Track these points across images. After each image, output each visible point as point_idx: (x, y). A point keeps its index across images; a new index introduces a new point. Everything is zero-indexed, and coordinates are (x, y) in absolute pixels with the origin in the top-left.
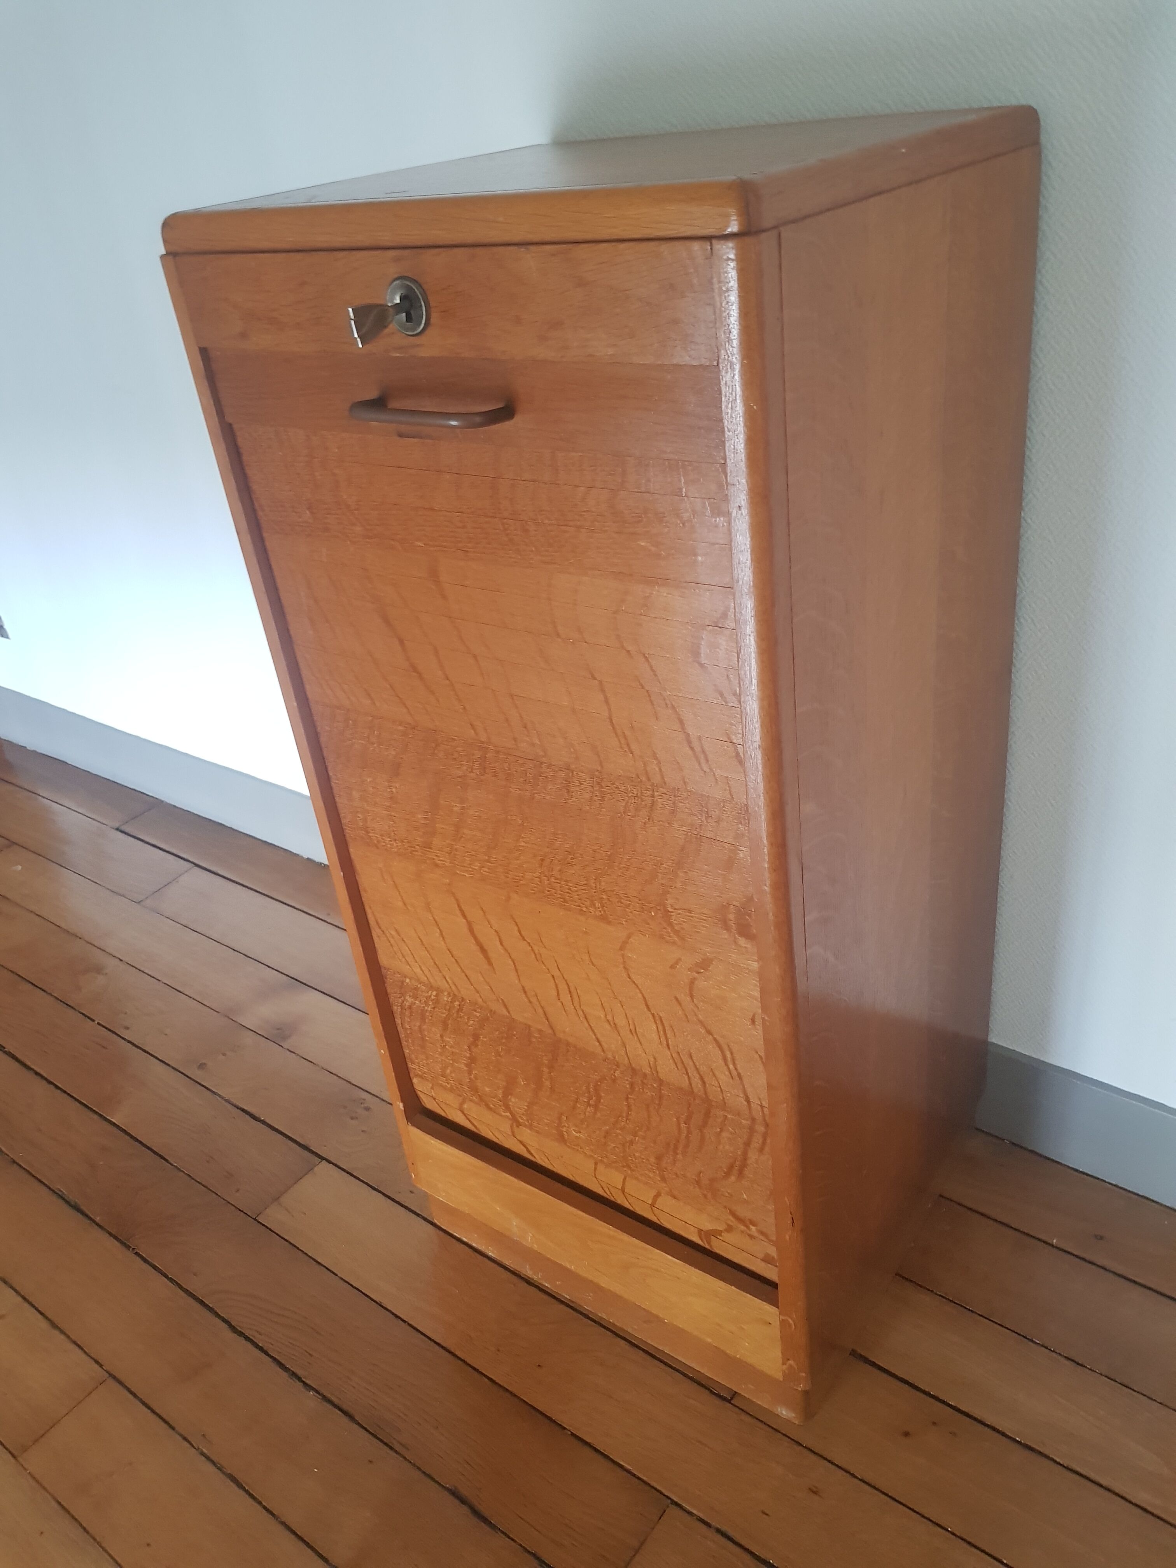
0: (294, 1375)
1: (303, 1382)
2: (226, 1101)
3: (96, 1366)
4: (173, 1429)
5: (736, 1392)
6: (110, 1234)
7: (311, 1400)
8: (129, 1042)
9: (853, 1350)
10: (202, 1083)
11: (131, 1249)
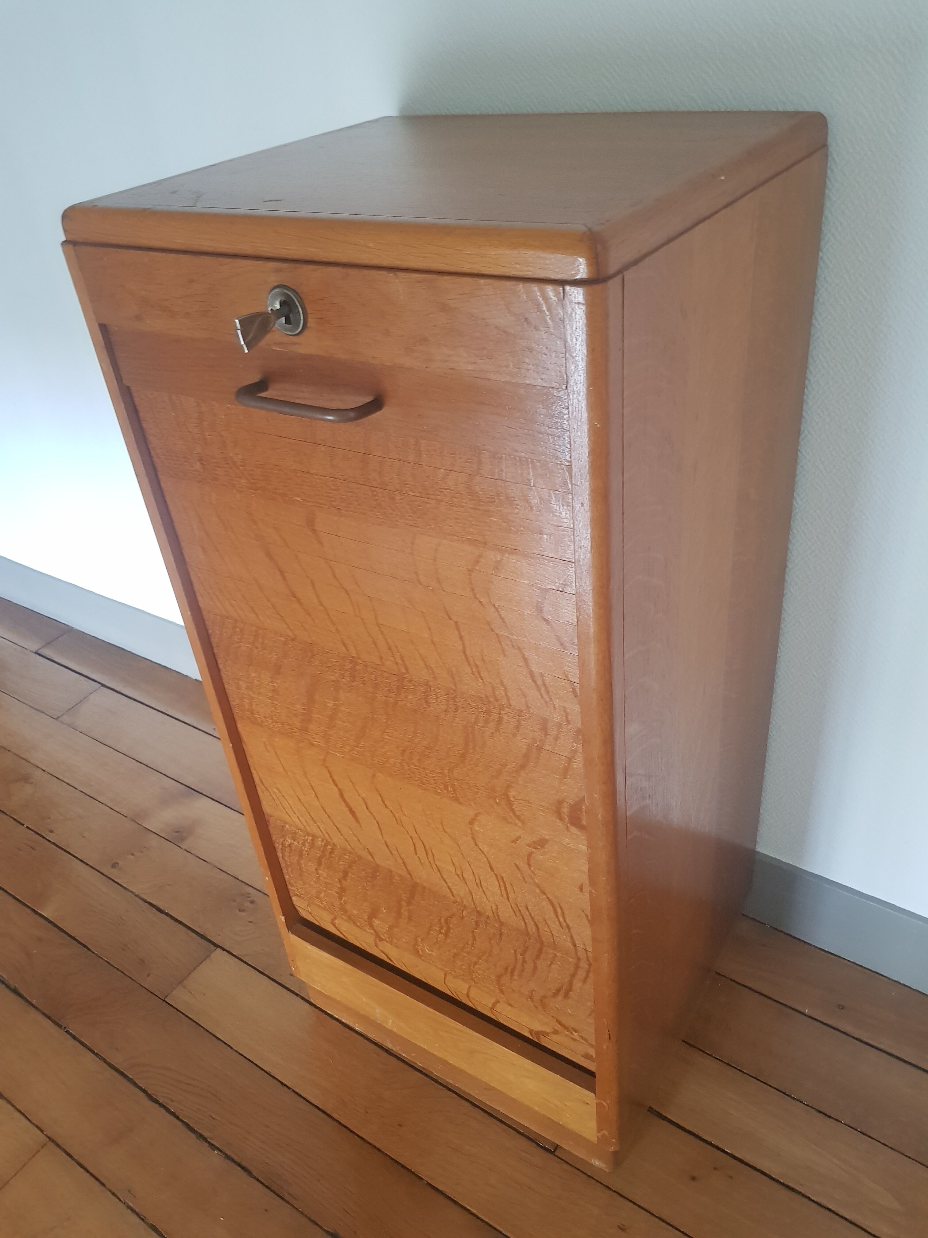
0: (201, 1136)
1: (209, 1143)
2: (136, 896)
3: (38, 1132)
4: (103, 1185)
5: (558, 1145)
6: (45, 1014)
7: (215, 1157)
8: (54, 844)
9: (651, 1108)
10: (116, 880)
11: (63, 1028)
